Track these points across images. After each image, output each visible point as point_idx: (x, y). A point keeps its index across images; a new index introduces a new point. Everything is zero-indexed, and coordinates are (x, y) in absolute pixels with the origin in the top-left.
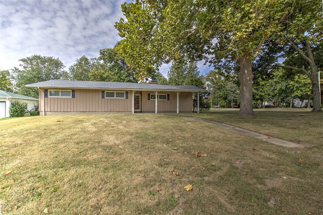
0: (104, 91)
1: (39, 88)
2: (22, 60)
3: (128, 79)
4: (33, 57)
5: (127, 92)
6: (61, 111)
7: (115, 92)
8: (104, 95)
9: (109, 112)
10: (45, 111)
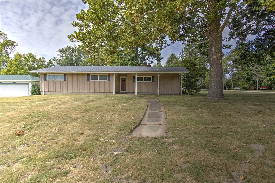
0: (89, 75)
1: (38, 73)
2: (59, 51)
3: (131, 63)
4: (66, 48)
5: (109, 75)
6: (56, 92)
7: (99, 75)
8: (89, 78)
9: (94, 93)
10: (44, 92)
